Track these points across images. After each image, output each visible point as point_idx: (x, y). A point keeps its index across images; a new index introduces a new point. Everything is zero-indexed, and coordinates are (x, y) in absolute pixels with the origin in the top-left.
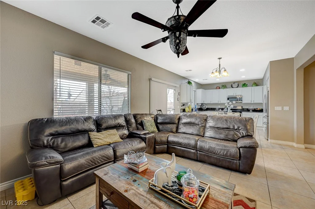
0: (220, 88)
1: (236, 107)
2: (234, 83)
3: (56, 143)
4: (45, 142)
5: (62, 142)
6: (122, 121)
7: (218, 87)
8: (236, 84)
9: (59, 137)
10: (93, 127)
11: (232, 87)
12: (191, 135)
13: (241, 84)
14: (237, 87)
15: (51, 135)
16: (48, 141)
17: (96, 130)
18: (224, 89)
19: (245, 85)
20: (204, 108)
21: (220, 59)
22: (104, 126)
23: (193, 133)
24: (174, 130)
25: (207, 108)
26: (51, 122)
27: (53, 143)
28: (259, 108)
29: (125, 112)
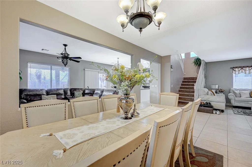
3: (27, 98)
4: (23, 97)
5: (29, 98)
6: (62, 92)
9: (28, 96)
10: (45, 93)
15: (25, 95)
16: (24, 97)
17: (46, 95)
21: (118, 58)
22: (50, 93)
26: (25, 90)
27: (26, 98)
29: (66, 87)
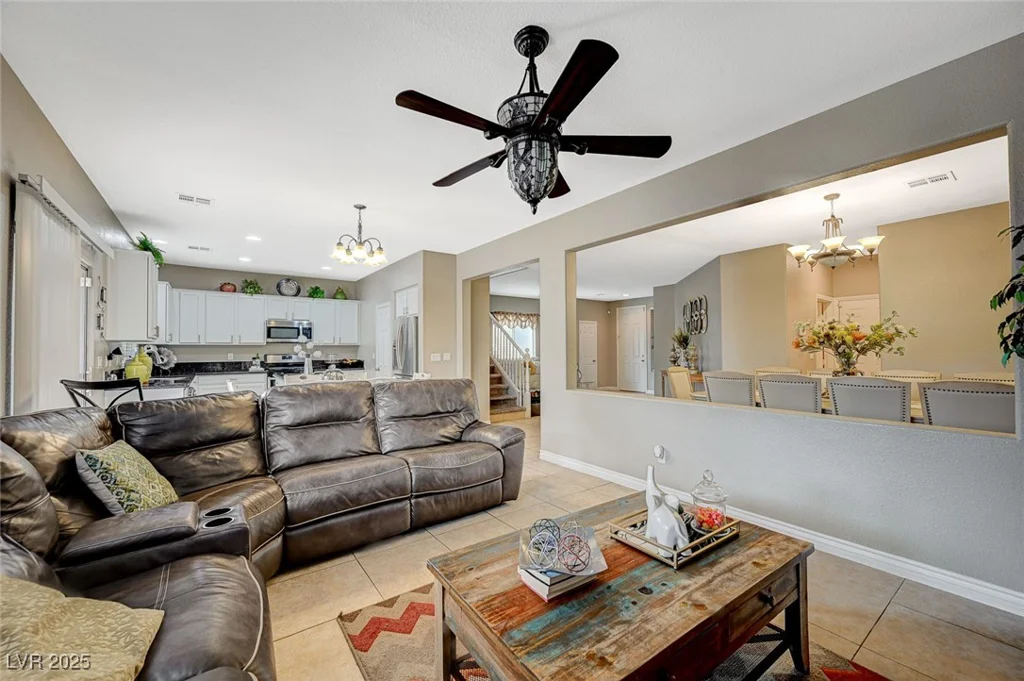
0: (235, 291)
1: (290, 358)
2: (288, 280)
7: (229, 287)
8: (293, 286)
11: (281, 294)
12: (342, 463)
13: (306, 288)
14: (296, 295)
18: (255, 296)
19: (315, 293)
20: (164, 365)
23: (349, 451)
24: (250, 465)
25: (177, 365)
28: (350, 358)
